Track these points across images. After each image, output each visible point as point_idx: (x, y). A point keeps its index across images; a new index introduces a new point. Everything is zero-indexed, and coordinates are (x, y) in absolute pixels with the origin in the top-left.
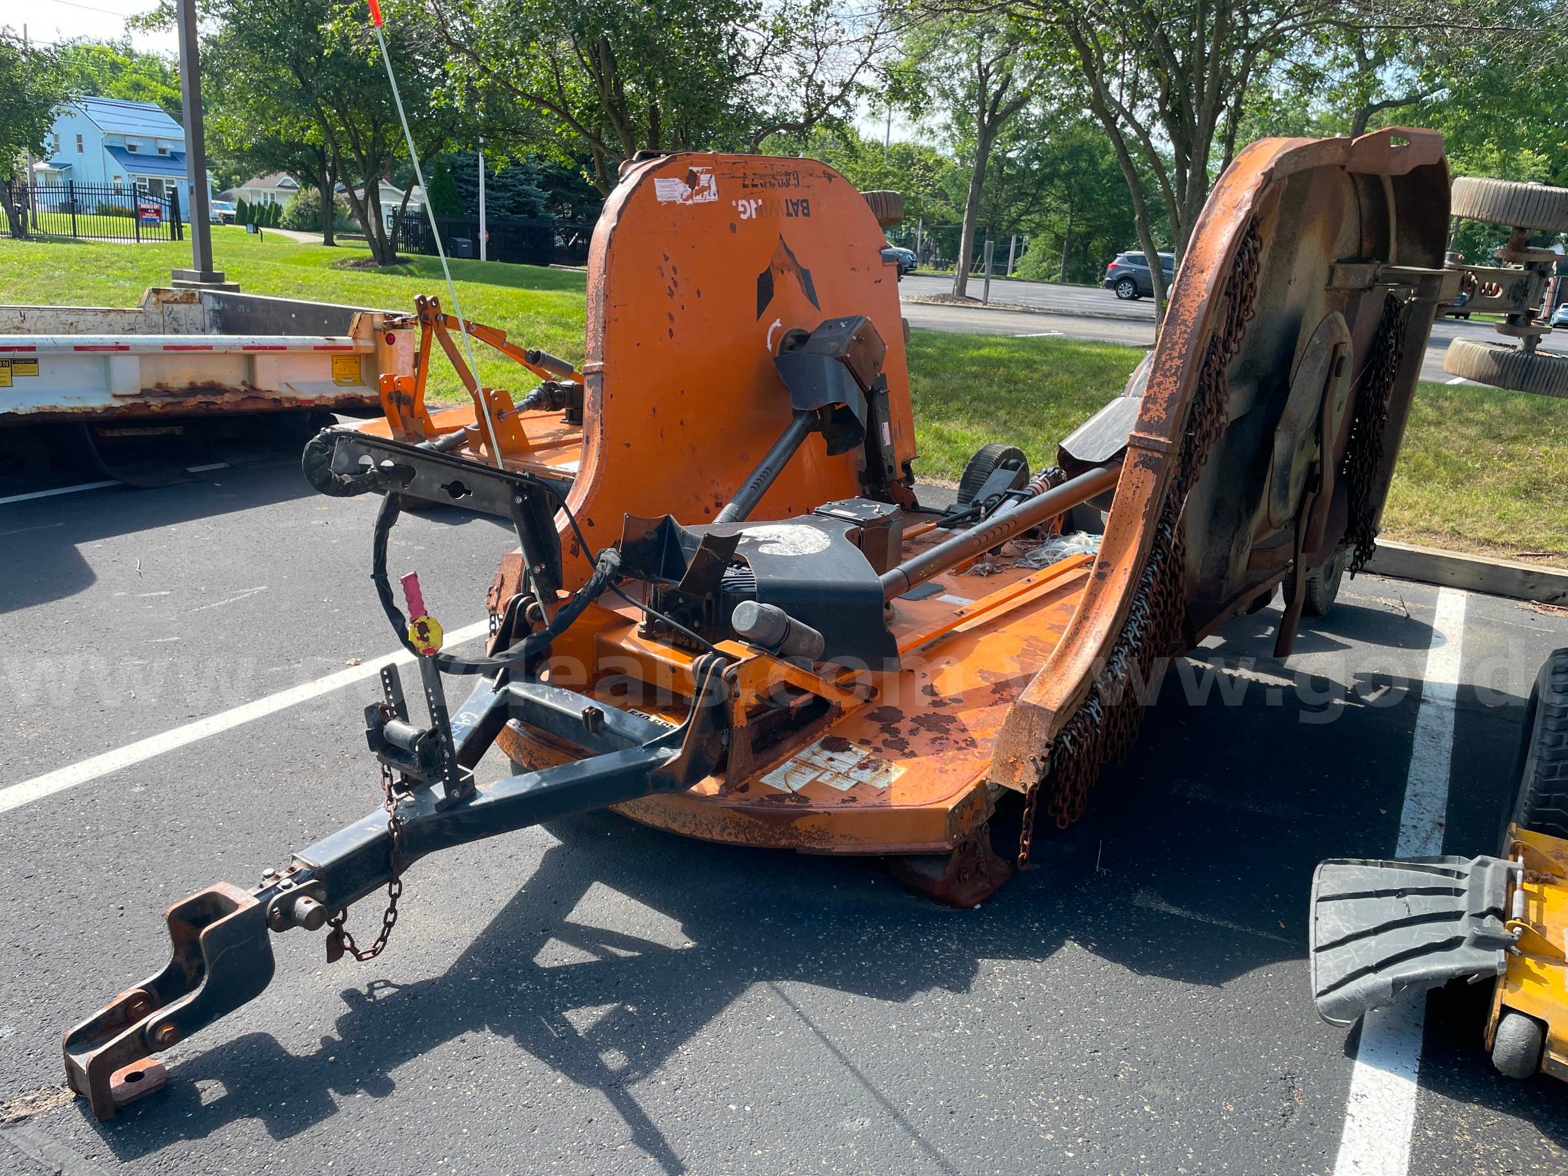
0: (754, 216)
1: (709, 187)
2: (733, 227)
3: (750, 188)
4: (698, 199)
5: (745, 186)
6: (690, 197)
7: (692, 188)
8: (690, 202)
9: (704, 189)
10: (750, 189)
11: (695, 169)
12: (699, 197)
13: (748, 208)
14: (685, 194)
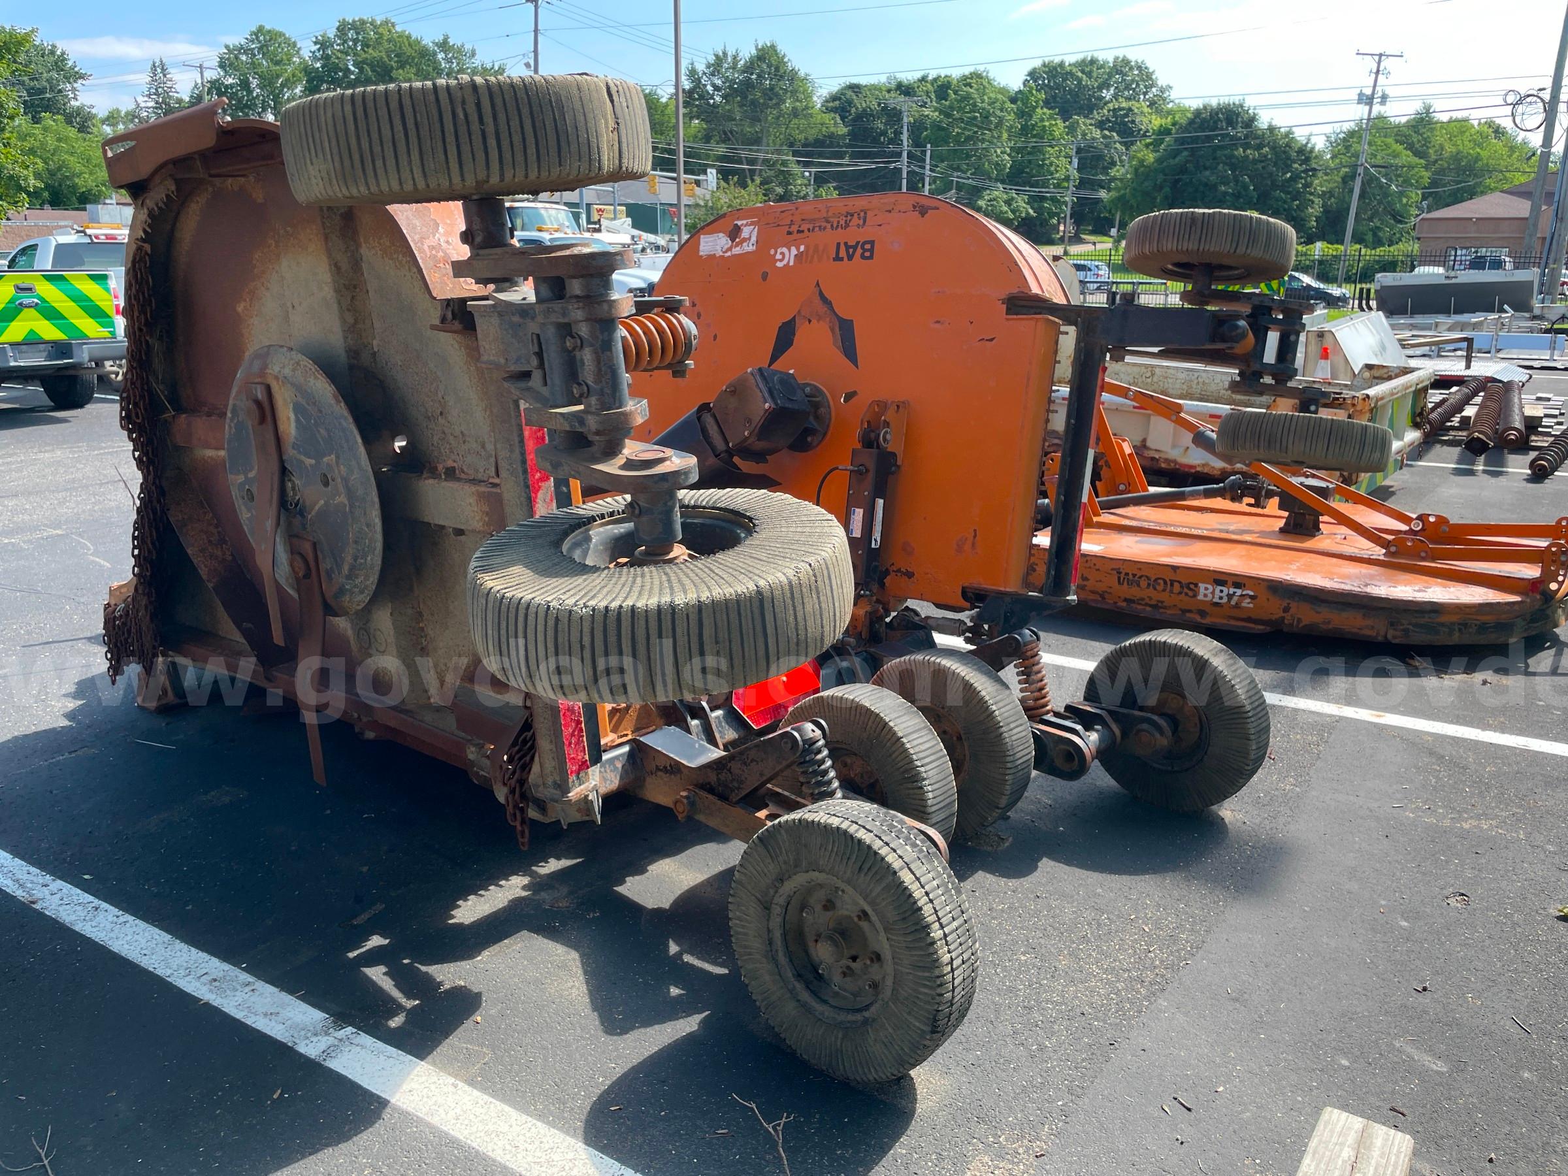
0: (791, 263)
1: (749, 239)
2: (765, 276)
3: (792, 234)
4: (737, 251)
5: (789, 233)
6: (730, 249)
7: (733, 240)
8: (729, 254)
9: (744, 240)
10: (795, 236)
11: (739, 223)
12: (738, 249)
13: (786, 256)
14: (726, 247)
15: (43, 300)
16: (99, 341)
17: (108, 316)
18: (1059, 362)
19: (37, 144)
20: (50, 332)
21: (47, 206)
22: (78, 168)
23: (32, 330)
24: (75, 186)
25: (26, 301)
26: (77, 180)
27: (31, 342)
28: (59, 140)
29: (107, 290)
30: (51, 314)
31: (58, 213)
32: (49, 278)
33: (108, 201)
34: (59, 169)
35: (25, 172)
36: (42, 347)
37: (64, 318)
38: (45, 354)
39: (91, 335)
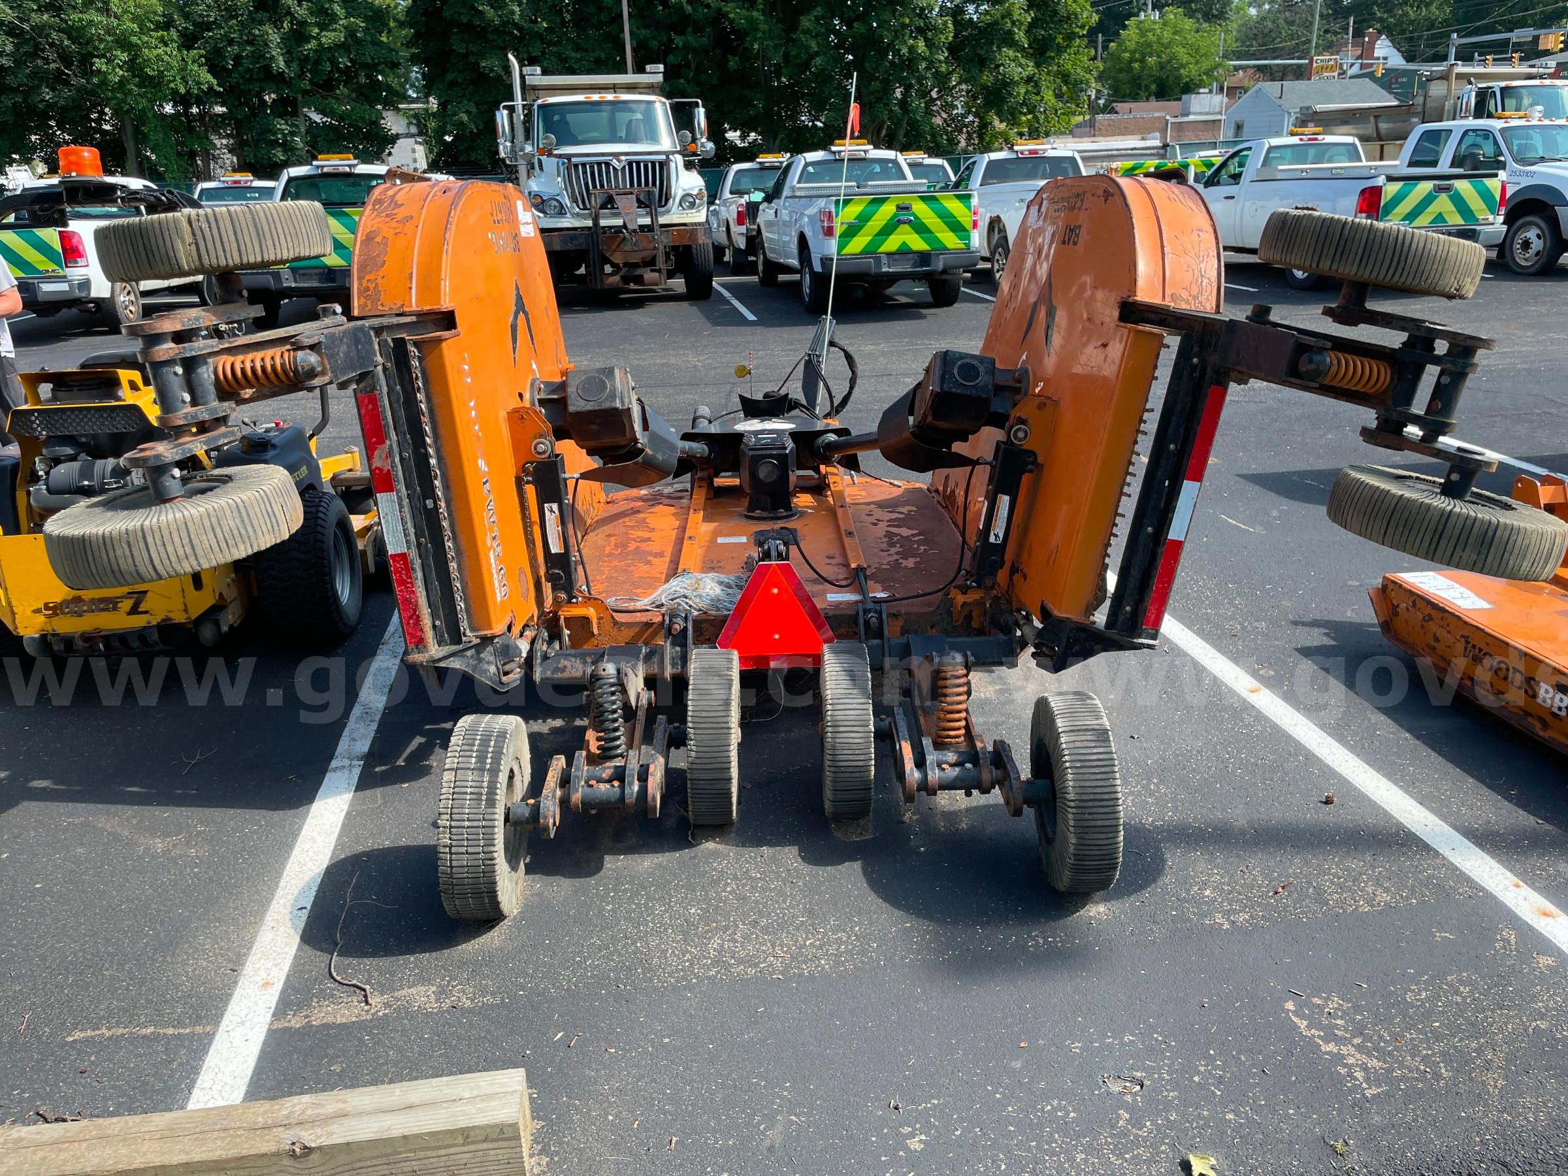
15: (916, 217)
16: (957, 252)
17: (966, 230)
18: (1156, 378)
19: (1155, 39)
20: (917, 243)
21: (1153, 98)
22: (1185, 59)
23: (904, 243)
24: (1179, 78)
25: (902, 218)
26: (1182, 71)
27: (904, 252)
28: (1175, 33)
29: (969, 208)
30: (921, 229)
31: (1161, 104)
32: (923, 199)
33: (1202, 90)
34: (1169, 61)
35: (1088, 76)
36: (910, 256)
37: (931, 232)
38: (911, 262)
39: (949, 246)
